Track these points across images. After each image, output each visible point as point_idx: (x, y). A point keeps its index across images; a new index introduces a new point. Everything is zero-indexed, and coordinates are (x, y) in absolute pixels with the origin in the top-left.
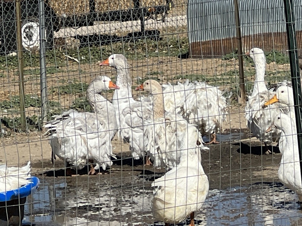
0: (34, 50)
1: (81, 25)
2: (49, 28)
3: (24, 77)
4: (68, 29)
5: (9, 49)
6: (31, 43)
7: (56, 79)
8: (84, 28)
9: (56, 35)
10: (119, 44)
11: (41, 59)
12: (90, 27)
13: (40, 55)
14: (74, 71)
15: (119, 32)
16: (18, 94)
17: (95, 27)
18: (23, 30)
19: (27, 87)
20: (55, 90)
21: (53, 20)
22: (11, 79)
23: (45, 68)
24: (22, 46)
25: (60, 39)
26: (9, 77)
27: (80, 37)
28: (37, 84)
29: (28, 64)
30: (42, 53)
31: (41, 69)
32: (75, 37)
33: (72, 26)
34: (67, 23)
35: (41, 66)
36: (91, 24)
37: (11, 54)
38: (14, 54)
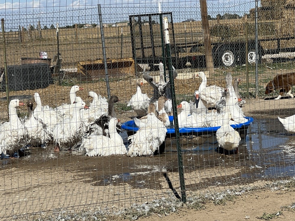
0: (253, 64)
1: (273, 54)
2: (260, 54)
3: (249, 75)
4: (268, 55)
5: (243, 63)
6: (252, 60)
7: (262, 76)
8: (275, 55)
9: (263, 57)
10: (290, 62)
11: (256, 67)
12: (277, 54)
13: (256, 66)
14: (270, 73)
15: (289, 57)
16: (246, 82)
17: (280, 54)
18: (248, 55)
19: (250, 79)
20: (262, 81)
21: (262, 51)
22: (243, 76)
23: (258, 71)
24: (248, 62)
25: (265, 59)
26: (242, 75)
27: (272, 58)
28: (254, 78)
29: (250, 69)
30: (257, 65)
31: (256, 72)
33: (270, 54)
34: (268, 52)
35: (256, 71)
36: (278, 53)
37: (243, 65)
38: (245, 65)
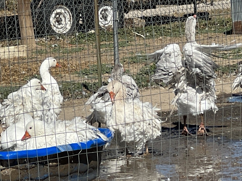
0: (108, 28)
1: (146, 8)
2: (121, 11)
3: (101, 50)
4: (136, 12)
5: (89, 27)
6: (106, 22)
7: (126, 51)
8: (148, 10)
9: (126, 16)
10: (176, 23)
11: (114, 35)
12: (153, 10)
13: (114, 32)
14: (140, 45)
15: (176, 13)
16: (96, 64)
17: (157, 9)
18: (99, 13)
19: (103, 58)
20: (125, 60)
21: (124, 4)
22: (90, 51)
23: (118, 42)
24: (99, 25)
25: (129, 19)
26: (89, 50)
27: (145, 18)
28: (111, 55)
29: (104, 39)
30: (115, 30)
31: (114, 43)
32: (141, 18)
33: (139, 9)
34: (135, 7)
35: (114, 41)
36: (154, 7)
37: (90, 32)
38: (93, 31)
